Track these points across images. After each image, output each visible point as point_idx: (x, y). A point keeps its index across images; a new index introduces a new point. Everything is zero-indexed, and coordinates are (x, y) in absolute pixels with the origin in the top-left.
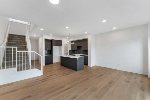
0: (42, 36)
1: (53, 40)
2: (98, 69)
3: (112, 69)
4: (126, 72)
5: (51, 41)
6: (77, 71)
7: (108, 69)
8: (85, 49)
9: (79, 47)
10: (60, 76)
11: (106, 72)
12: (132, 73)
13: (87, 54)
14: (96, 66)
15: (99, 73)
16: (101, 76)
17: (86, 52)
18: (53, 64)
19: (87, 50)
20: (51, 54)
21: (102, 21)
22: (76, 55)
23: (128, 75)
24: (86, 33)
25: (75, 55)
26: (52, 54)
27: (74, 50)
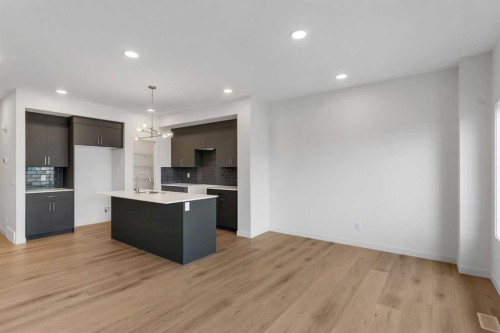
0: (11, 93)
1: (75, 120)
2: (279, 248)
3: (332, 244)
4: (381, 254)
5: (68, 122)
6: (181, 263)
7: (315, 242)
8: (229, 164)
9: (203, 156)
10: (85, 297)
11: (308, 260)
12: (402, 257)
13: (235, 184)
14: (271, 235)
15: (279, 266)
16: (286, 279)
17: (231, 173)
18: (77, 235)
19: (236, 168)
20: (64, 186)
21: (291, 33)
22: (191, 188)
23: (389, 268)
24: (228, 91)
25: (184, 190)
26: (72, 187)
27: (182, 165)
